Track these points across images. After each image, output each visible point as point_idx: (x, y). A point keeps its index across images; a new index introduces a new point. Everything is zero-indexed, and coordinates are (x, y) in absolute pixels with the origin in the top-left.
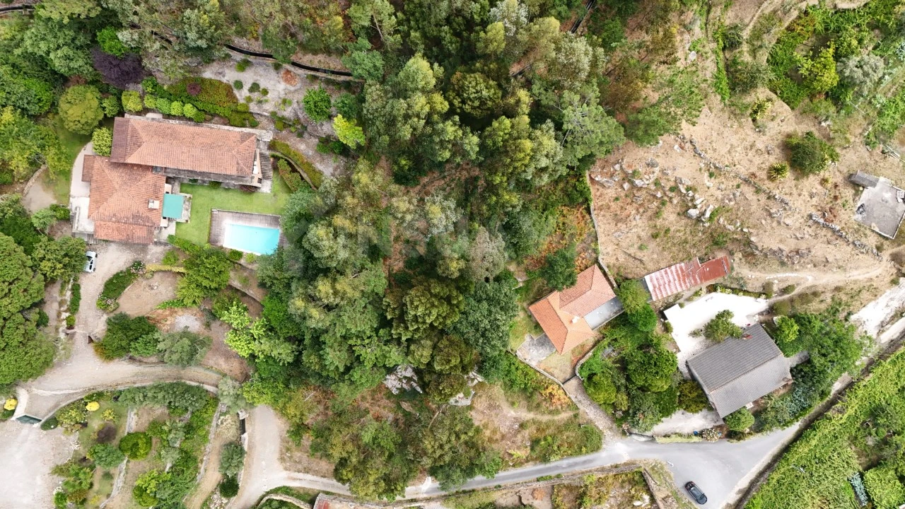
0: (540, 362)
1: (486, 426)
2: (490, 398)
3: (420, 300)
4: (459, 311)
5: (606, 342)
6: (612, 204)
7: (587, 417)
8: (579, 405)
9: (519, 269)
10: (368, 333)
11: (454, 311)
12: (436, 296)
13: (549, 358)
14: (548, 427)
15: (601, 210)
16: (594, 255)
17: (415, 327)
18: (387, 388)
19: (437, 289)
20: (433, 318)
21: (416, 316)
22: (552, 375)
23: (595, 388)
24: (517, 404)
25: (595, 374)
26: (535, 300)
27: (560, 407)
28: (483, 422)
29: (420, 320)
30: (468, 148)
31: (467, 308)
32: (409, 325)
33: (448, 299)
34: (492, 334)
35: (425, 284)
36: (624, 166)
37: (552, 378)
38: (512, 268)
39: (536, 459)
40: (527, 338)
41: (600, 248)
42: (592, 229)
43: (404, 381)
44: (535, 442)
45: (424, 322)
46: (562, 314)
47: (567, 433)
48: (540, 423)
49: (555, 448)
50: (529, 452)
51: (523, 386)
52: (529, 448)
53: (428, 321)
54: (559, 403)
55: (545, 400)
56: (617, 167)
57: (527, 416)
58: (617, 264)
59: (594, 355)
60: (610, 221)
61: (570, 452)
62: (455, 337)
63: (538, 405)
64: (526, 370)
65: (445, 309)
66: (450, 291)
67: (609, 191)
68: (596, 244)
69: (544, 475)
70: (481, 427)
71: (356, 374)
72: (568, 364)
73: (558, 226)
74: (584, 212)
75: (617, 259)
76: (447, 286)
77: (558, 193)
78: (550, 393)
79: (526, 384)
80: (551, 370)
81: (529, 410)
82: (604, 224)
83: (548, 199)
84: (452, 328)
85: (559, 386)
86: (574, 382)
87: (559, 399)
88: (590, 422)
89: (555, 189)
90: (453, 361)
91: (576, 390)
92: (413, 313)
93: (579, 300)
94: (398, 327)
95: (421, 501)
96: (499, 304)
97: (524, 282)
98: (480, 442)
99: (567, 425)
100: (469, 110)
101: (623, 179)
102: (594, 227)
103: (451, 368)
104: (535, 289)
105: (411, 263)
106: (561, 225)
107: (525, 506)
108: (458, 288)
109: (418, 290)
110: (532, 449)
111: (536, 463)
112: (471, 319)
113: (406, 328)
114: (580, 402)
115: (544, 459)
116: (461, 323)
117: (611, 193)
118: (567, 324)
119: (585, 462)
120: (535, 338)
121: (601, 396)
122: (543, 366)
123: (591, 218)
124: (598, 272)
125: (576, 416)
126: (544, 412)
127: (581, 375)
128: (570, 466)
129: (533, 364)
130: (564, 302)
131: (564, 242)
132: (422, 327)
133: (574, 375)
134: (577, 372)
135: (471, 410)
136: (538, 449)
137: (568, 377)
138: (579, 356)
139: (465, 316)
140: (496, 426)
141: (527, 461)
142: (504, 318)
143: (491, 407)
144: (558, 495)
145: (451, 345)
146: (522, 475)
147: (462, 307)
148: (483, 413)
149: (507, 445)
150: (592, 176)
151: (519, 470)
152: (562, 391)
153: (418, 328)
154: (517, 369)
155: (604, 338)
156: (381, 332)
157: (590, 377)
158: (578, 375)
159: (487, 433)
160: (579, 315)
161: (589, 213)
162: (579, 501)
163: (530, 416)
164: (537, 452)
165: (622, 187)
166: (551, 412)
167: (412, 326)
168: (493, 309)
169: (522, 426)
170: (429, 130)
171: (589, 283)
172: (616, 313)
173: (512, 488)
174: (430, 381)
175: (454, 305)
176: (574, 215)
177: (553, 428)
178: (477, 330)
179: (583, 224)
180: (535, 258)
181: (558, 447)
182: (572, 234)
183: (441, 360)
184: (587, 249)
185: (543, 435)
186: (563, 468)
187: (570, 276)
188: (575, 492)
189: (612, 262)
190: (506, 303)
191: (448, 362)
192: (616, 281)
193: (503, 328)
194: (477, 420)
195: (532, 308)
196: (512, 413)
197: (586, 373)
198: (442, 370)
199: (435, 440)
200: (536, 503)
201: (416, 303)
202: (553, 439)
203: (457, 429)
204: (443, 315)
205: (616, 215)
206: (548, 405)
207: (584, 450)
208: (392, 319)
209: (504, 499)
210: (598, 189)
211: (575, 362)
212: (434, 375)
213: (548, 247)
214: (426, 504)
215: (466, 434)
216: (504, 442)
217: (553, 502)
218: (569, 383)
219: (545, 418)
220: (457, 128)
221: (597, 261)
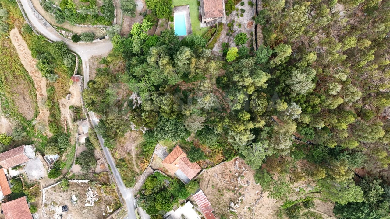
0: (157, 155)
1: (125, 138)
2: (137, 138)
3: (169, 101)
4: (169, 117)
5: (171, 180)
6: (228, 170)
7: (138, 179)
8: (142, 175)
9: (193, 138)
10: (151, 82)
11: (168, 115)
12: (173, 107)
13: (159, 158)
14: (131, 164)
15: (225, 166)
16: (205, 167)
18: (131, 94)
19: (175, 106)
20: (163, 107)
22: (152, 161)
23: (151, 180)
24: (137, 149)
25: (157, 179)
26: (181, 147)
27: (140, 167)
28: (126, 137)
29: (161, 102)
30: (235, 105)
31: (171, 120)
33: (172, 112)
34: (163, 133)
36: (244, 171)
37: (151, 161)
38: (192, 135)
39: (117, 162)
40: (165, 147)
41: (209, 169)
42: (216, 164)
43: (136, 101)
44: (123, 160)
45: (160, 104)
46: (178, 160)
47: (130, 173)
48: (132, 161)
49: (123, 169)
51: (145, 150)
52: (120, 158)
53: (161, 106)
54: (142, 166)
55: (142, 160)
56: (244, 169)
58: (204, 178)
59: (164, 177)
60: (221, 171)
61: (123, 175)
62: (158, 118)
63: (139, 158)
64: (152, 150)
65: (168, 111)
66: (176, 111)
67: (233, 168)
68: (210, 167)
69: (111, 167)
70: (124, 137)
71: (133, 81)
72: (158, 166)
74: (222, 159)
75: (206, 177)
76: (178, 110)
77: (228, 147)
78: (145, 162)
79: (146, 151)
80: (154, 160)
81: (136, 155)
82: (219, 169)
83: (224, 143)
84: (161, 116)
85: (149, 165)
86: (151, 171)
87: (143, 166)
88: (137, 181)
89: (229, 145)
90: (147, 120)
91: (148, 172)
92: (163, 99)
93: (185, 165)
94: (157, 94)
95: (89, 119)
96: (176, 133)
97: (188, 141)
98: (118, 137)
99: (134, 172)
100: (251, 103)
101: (239, 173)
102: (217, 165)
103: (144, 120)
104: (186, 146)
105: (185, 92)
106: (215, 151)
107: (97, 162)
108: (178, 115)
109: (173, 98)
110: (120, 160)
111: (115, 162)
112: (167, 123)
113: (157, 97)
114: (144, 175)
115: (118, 165)
116: (164, 119)
118: (174, 162)
119: (120, 182)
120: (166, 151)
121: (148, 183)
122: (155, 156)
123: (220, 163)
124: (199, 171)
125: (138, 174)
126: (136, 161)
128: (117, 177)
129: (155, 152)
130: (183, 159)
131: (208, 154)
132: (158, 104)
133: (154, 170)
134: (156, 171)
135: (130, 131)
136: (121, 162)
137: (153, 168)
138: (163, 170)
139: (167, 120)
140: (126, 143)
141: (115, 159)
142: (171, 136)
143: (133, 139)
144: (104, 174)
145: (154, 117)
146: (109, 158)
147: (171, 118)
148: (130, 136)
149: (120, 149)
150: (238, 159)
151: (110, 156)
152: (147, 166)
153: (157, 102)
154: (152, 146)
155: (173, 179)
156: (153, 87)
157: (155, 177)
158: (155, 172)
159: (123, 140)
160: (179, 167)
161: (222, 162)
162: (103, 183)
163: (134, 156)
165: (236, 173)
166: (137, 164)
167: (158, 99)
168: (173, 131)
169: (129, 154)
170: (239, 88)
171: (193, 168)
172: (184, 182)
173: (103, 155)
174: (137, 112)
175: (171, 115)
176: (220, 156)
177: (131, 166)
178: (163, 126)
179: (217, 160)
180: (199, 143)
181: (124, 170)
182: (212, 156)
183: (147, 115)
184: (207, 164)
185: (127, 163)
186: (115, 174)
187: (194, 159)
188: (107, 181)
189: (204, 175)
190: (177, 136)
191: (147, 118)
192: (197, 179)
193: (166, 137)
194: (127, 134)
195: (178, 147)
196: (133, 148)
197: (156, 175)
198: (142, 116)
199: (114, 120)
200: (99, 166)
201: (168, 99)
202: (126, 167)
203: (120, 127)
204: (166, 111)
205: (224, 173)
206: (140, 162)
207: (125, 181)
208: (159, 91)
209: (97, 153)
210: (233, 163)
211: (160, 169)
212: (140, 113)
213: (204, 148)
214: (88, 121)
215: (120, 131)
216: (121, 147)
217: (101, 173)
218: (151, 169)
219: (134, 162)
220: (243, 100)
221: (203, 169)
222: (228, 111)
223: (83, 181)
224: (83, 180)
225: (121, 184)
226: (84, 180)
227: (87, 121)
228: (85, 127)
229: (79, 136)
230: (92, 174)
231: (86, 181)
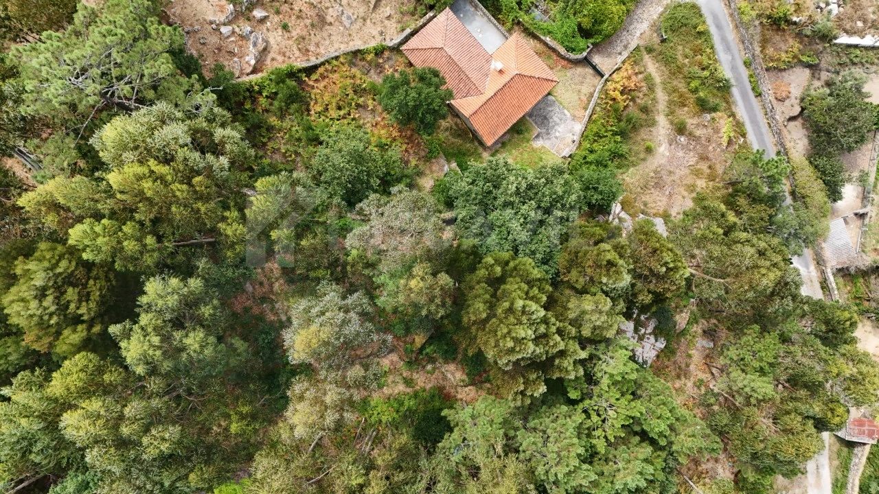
0: (574, 118)
1: (691, 188)
2: (645, 187)
3: (504, 337)
4: (514, 259)
5: (524, 18)
6: (294, 33)
7: (648, 33)
8: (632, 46)
9: (428, 172)
10: (579, 417)
11: (515, 268)
12: (492, 307)
13: (566, 105)
14: (675, 90)
15: (307, 50)
16: (387, 54)
17: (557, 338)
18: (658, 356)
19: (478, 308)
20: (533, 306)
21: (537, 340)
22: (591, 95)
23: (602, 22)
24: (648, 143)
25: (579, 25)
26: (476, 138)
27: (640, 76)
28: (686, 194)
29: (542, 329)
30: (173, 301)
31: (507, 247)
32: (555, 350)
33: (496, 283)
34: (544, 195)
35: (474, 329)
36: (223, 19)
37: (596, 95)
38: (427, 183)
39: (727, 102)
40: (538, 144)
41: (372, 44)
42: (342, 60)
43: (643, 331)
44: (704, 107)
45: (545, 321)
46: (491, 87)
47: (680, 58)
48: (670, 103)
49: (706, 73)
50: (719, 114)
51: (618, 138)
52: (713, 115)
53: (542, 313)
54: (634, 78)
55: (633, 100)
56: (225, 30)
57: (663, 125)
58: (397, 16)
59: (550, 32)
60: (325, 34)
61: (708, 50)
62: (561, 259)
63: (645, 110)
64: (591, 137)
65: (513, 286)
66: (479, 282)
67: (272, 41)
68: (367, 52)
69: (749, 87)
70: (694, 195)
71: (657, 427)
72: (569, 73)
73: (344, 118)
74: (314, 77)
75: (389, 18)
76: (472, 288)
77: (286, 124)
78: (622, 93)
79: (615, 134)
80: (584, 99)
81: (653, 123)
82: (332, 43)
83: (299, 140)
84: (546, 267)
85: (607, 80)
86: (597, 60)
87: (629, 78)
88: (655, 27)
89: (280, 130)
90: (609, 256)
91: (609, 55)
92: (531, 347)
93: (463, 64)
94: (560, 369)
95: (823, 272)
96: (490, 192)
97: (449, 162)
98: (718, 194)
99: (666, 60)
100: (92, 305)
101: (249, 19)
102: (337, 58)
103: (621, 256)
104: (458, 141)
105: (446, 352)
106: (342, 113)
107: (803, 109)
108: (473, 269)
109: (486, 343)
110: (714, 109)
111: (733, 102)
112: (524, 236)
113: (562, 354)
114: (626, 47)
115: (724, 88)
116: (533, 253)
117: (276, 38)
118: (505, 78)
119: (719, 27)
120: (536, 130)
121: (614, 9)
122: (580, 113)
123: (323, 64)
124: (413, 43)
125: (650, 50)
126: (653, 99)
127: (584, 50)
128: (728, 48)
129: (579, 127)
130: (472, 89)
131: (370, 102)
132: (555, 324)
133: (586, 61)
134: (580, 56)
135: (669, 216)
136: (713, 101)
137: (589, 71)
138: (555, 57)
139: (521, 248)
140: (688, 171)
141: (733, 115)
142: (512, 178)
143: (659, 185)
144: (779, 60)
145: (579, 265)
146: (754, 122)
147: (506, 255)
148: (670, 195)
149: (715, 150)
150: (249, 70)
151: (749, 128)
152: (615, 76)
153: (560, 332)
154: (591, 152)
155: (519, 23)
156: (573, 395)
157: (585, 33)
158: (585, 54)
159: (701, 183)
160: (488, 61)
161: (314, 68)
162: (783, 26)
163: (662, 122)
164: (717, 101)
165: (262, 20)
166: (651, 88)
167: (555, 345)
168: (500, 201)
169: (681, 129)
170: (154, 384)
171: (433, 53)
172: (476, 7)
173: (779, 133)
174: (649, 292)
175: (504, 271)
176: (322, 92)
177: (675, 83)
178: (542, 222)
179: (335, 76)
180: (404, 147)
181: (703, 69)
182: (355, 91)
183: (608, 275)
184: (378, 66)
185: (690, 95)
186: (733, 59)
187: (422, 79)
188: (769, 34)
189: (395, 25)
190: (487, 180)
191: (611, 264)
192: (425, 14)
193: (530, 178)
194: (683, 204)
195: (489, 142)
196: (663, 149)
197: (581, 42)
198: (629, 271)
199: (757, 267)
200: (796, 92)
201: (510, 344)
202: (693, 78)
203: (721, 231)
204: (525, 287)
205: (312, 25)
206: (641, 95)
207: (700, 28)
208: (547, 382)
209: (798, 141)
210: (273, 59)
211: (564, 63)
212: (639, 285)
213: (384, 127)
214: (829, 265)
215: (723, 215)
216: (710, 156)
217: (790, 66)
218: (599, 67)
219: (661, 96)
220: (136, 327)
221: (396, 49)
222: (276, 265)
223: (855, 40)
224: (856, 46)
225: (715, 18)
226: (849, 46)
227: (832, 263)
228: (839, 243)
229: (861, 211)
230: (823, 65)
231: (844, 39)
